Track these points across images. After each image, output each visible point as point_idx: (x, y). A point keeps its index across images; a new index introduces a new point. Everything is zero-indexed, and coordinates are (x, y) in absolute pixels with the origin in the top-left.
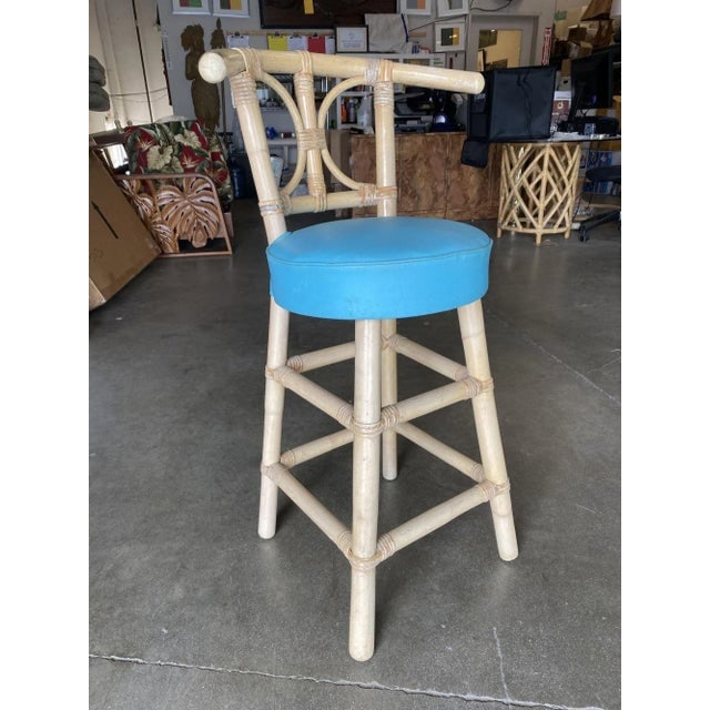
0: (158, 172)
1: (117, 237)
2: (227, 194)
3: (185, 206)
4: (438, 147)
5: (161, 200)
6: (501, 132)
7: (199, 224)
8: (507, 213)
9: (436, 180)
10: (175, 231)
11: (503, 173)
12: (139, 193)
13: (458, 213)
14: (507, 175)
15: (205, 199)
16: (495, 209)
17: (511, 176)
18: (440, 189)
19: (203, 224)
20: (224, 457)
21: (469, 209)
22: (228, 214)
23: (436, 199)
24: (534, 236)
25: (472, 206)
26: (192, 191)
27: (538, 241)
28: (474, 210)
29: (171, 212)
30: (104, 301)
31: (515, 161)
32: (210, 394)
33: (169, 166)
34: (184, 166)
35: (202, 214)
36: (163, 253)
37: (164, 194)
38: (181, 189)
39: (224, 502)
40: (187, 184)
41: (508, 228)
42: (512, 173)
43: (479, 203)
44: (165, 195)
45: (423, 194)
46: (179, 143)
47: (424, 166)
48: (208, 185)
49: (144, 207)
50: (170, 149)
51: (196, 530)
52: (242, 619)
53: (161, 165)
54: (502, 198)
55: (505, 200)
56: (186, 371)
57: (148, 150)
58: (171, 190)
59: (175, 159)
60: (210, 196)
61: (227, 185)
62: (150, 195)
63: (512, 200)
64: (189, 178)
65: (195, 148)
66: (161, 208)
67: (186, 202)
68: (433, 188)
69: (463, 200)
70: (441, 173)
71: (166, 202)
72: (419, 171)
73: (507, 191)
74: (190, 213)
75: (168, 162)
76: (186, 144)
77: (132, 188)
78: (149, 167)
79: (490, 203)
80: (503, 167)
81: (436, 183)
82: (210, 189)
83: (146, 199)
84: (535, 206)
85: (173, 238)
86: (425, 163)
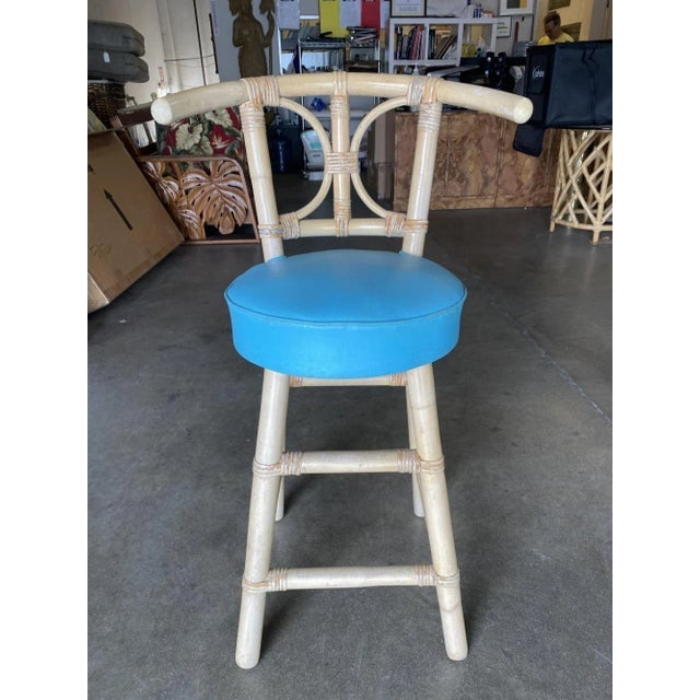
0: (186, 152)
1: (130, 228)
3: (211, 191)
4: (491, 126)
5: (189, 183)
6: (560, 116)
7: (226, 209)
9: (487, 163)
10: (201, 216)
11: (561, 160)
12: (165, 175)
13: (511, 200)
14: (565, 165)
15: (233, 183)
16: (551, 196)
17: (569, 164)
18: (491, 172)
19: (231, 210)
20: (182, 528)
21: (522, 196)
23: (486, 184)
24: (591, 233)
25: (526, 192)
26: (220, 175)
27: (596, 238)
28: (527, 197)
29: (197, 197)
30: (107, 302)
31: (575, 147)
32: (190, 431)
33: (199, 145)
34: (213, 146)
35: (228, 198)
36: (187, 239)
37: (190, 177)
38: (208, 172)
40: (214, 168)
41: (562, 223)
42: (571, 161)
43: (534, 189)
44: (191, 178)
45: (472, 178)
46: (210, 121)
47: (474, 148)
48: (233, 169)
49: (170, 190)
50: (200, 128)
53: (189, 145)
54: (558, 189)
55: (561, 191)
56: (172, 398)
57: (177, 128)
58: (197, 173)
59: (205, 138)
60: (237, 180)
62: (176, 179)
63: (570, 191)
64: (216, 161)
65: (226, 126)
66: (187, 192)
67: (213, 186)
68: (484, 172)
69: (516, 186)
70: (493, 156)
71: (192, 185)
72: (469, 153)
73: (564, 180)
74: (217, 198)
75: (197, 141)
76: (216, 122)
77: (157, 170)
78: (178, 148)
79: (546, 190)
80: (561, 153)
81: (487, 167)
82: (238, 173)
83: (172, 183)
84: (594, 199)
85: (199, 224)
86: (476, 144)
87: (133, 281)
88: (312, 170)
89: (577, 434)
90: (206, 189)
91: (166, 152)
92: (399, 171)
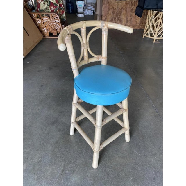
0: (43, 11)
2: (64, 18)
3: (50, 23)
4: (130, 5)
5: (44, 20)
6: (148, 6)
7: (55, 28)
8: (147, 31)
9: (128, 16)
10: (48, 30)
11: (148, 18)
12: (37, 18)
13: (133, 27)
15: (57, 21)
16: (144, 26)
17: (150, 19)
18: (129, 19)
23: (127, 22)
24: (153, 39)
26: (53, 18)
27: (154, 41)
28: (138, 26)
29: (47, 24)
31: (152, 15)
32: (46, 95)
33: (47, 8)
34: (51, 9)
35: (55, 25)
36: (44, 36)
37: (44, 19)
38: (49, 17)
39: (42, 137)
40: (51, 17)
41: (146, 36)
43: (140, 24)
44: (45, 19)
45: (123, 20)
47: (124, 11)
48: (56, 17)
49: (39, 22)
50: (47, 3)
51: (33, 146)
53: (44, 8)
54: (146, 26)
56: (42, 86)
57: (40, 3)
58: (46, 17)
59: (48, 6)
60: (57, 20)
61: (64, 15)
62: (40, 19)
63: (149, 27)
64: (52, 14)
65: (54, 3)
66: (44, 23)
67: (51, 21)
68: (127, 18)
69: (135, 23)
70: (129, 14)
71: (45, 21)
72: (123, 13)
73: (148, 24)
74: (52, 25)
75: (46, 7)
76: (51, 1)
77: (35, 16)
78: (41, 9)
79: (143, 24)
80: (148, 15)
81: (128, 17)
82: (58, 18)
83: (39, 20)
84: (155, 29)
85: (47, 32)
86: (125, 10)
87: (30, 51)
88: (79, 14)
89: (139, 99)
91: (37, 11)
92: (103, 17)
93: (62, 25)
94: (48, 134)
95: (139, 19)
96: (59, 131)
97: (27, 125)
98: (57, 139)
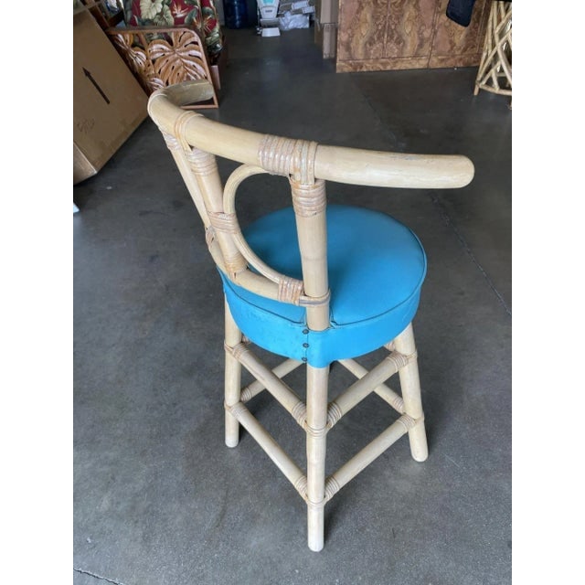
0: (150, 22)
1: (108, 102)
2: (216, 43)
3: (175, 60)
5: (153, 53)
7: (188, 77)
8: (487, 72)
9: (424, 25)
10: (167, 84)
11: (490, 26)
12: (134, 46)
13: (442, 60)
14: (493, 30)
15: (194, 52)
16: (479, 55)
17: (496, 32)
18: (427, 34)
19: (192, 77)
20: (165, 363)
21: (453, 56)
22: (215, 67)
23: (421, 45)
24: (509, 98)
25: (458, 53)
26: (181, 45)
28: (459, 57)
29: (163, 65)
30: (96, 172)
31: (503, 16)
32: (167, 287)
33: (161, 14)
34: (174, 15)
35: (190, 68)
37: (155, 48)
38: (171, 42)
39: (155, 414)
40: (176, 39)
41: (485, 88)
42: (498, 28)
43: (465, 50)
44: (157, 48)
45: (409, 39)
47: (412, 9)
48: (192, 40)
49: (139, 60)
51: (130, 440)
52: (146, 539)
53: (153, 14)
54: (484, 54)
55: (487, 57)
56: (153, 258)
58: (165, 45)
59: (166, 7)
60: (196, 49)
61: (216, 34)
62: (143, 49)
63: (496, 56)
64: (178, 32)
66: (154, 61)
67: (176, 55)
68: (420, 33)
69: (449, 46)
70: (429, 17)
71: (158, 55)
72: (407, 15)
73: (490, 46)
74: (179, 67)
75: (160, 11)
77: (127, 41)
78: (143, 17)
79: (476, 50)
80: (490, 19)
81: (423, 28)
82: (196, 43)
83: (139, 53)
86: (414, 6)
88: (265, 27)
90: (170, 59)
91: (133, 23)
92: (342, 34)
93: (210, 64)
94: (175, 404)
95: (460, 33)
96: (207, 396)
97: (110, 378)
98: (202, 420)
